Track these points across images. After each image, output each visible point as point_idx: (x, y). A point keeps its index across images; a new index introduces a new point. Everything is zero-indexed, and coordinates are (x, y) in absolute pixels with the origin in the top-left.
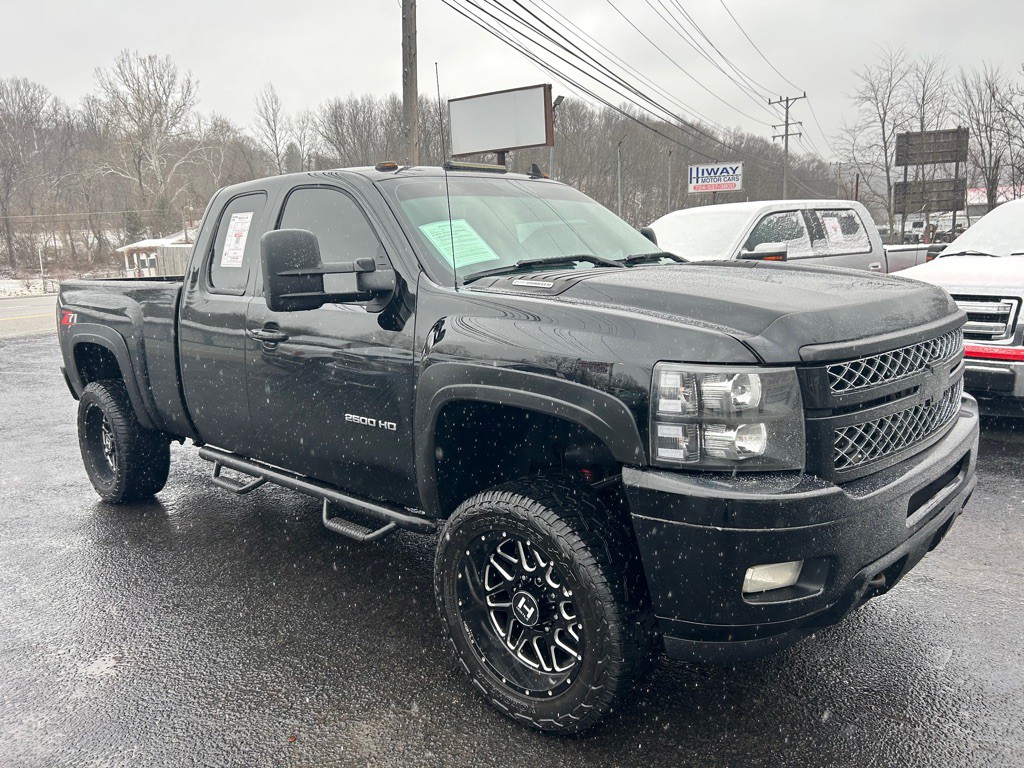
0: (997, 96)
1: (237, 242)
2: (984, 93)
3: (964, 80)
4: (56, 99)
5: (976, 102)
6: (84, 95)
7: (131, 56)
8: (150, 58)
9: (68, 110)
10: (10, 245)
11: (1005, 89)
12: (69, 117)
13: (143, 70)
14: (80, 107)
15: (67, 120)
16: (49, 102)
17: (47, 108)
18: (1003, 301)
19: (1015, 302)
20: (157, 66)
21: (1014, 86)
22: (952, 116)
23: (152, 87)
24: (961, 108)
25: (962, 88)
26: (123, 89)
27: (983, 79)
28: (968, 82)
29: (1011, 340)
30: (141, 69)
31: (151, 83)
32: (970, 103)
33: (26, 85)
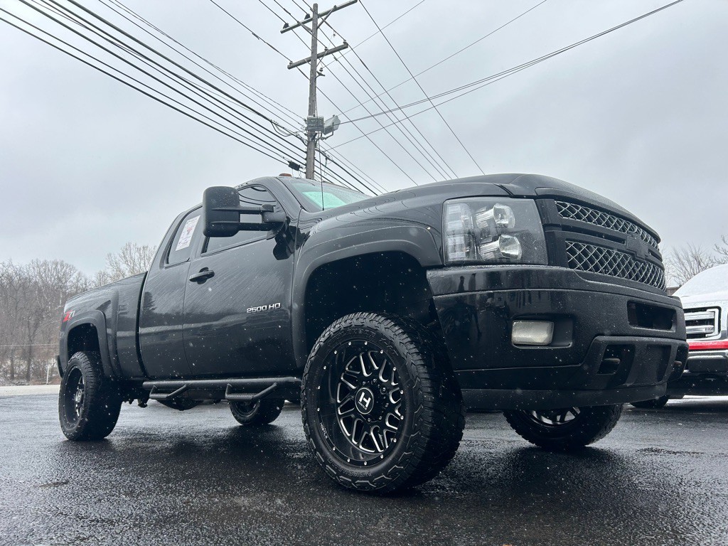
0: (702, 264)
1: (188, 234)
2: (692, 263)
3: (677, 255)
4: (79, 274)
5: (688, 268)
6: (98, 271)
7: (132, 246)
8: (144, 248)
9: (86, 280)
10: (29, 364)
11: (707, 260)
12: (86, 284)
13: (138, 255)
14: (94, 279)
15: (84, 286)
16: (75, 275)
17: (73, 279)
18: (708, 310)
19: (717, 311)
20: (147, 252)
21: (712, 258)
22: (673, 278)
23: (142, 265)
24: (679, 273)
25: (676, 260)
26: (123, 267)
27: (690, 254)
28: (680, 256)
29: (720, 336)
30: (137, 254)
31: (142, 262)
32: (684, 269)
33: (62, 265)
